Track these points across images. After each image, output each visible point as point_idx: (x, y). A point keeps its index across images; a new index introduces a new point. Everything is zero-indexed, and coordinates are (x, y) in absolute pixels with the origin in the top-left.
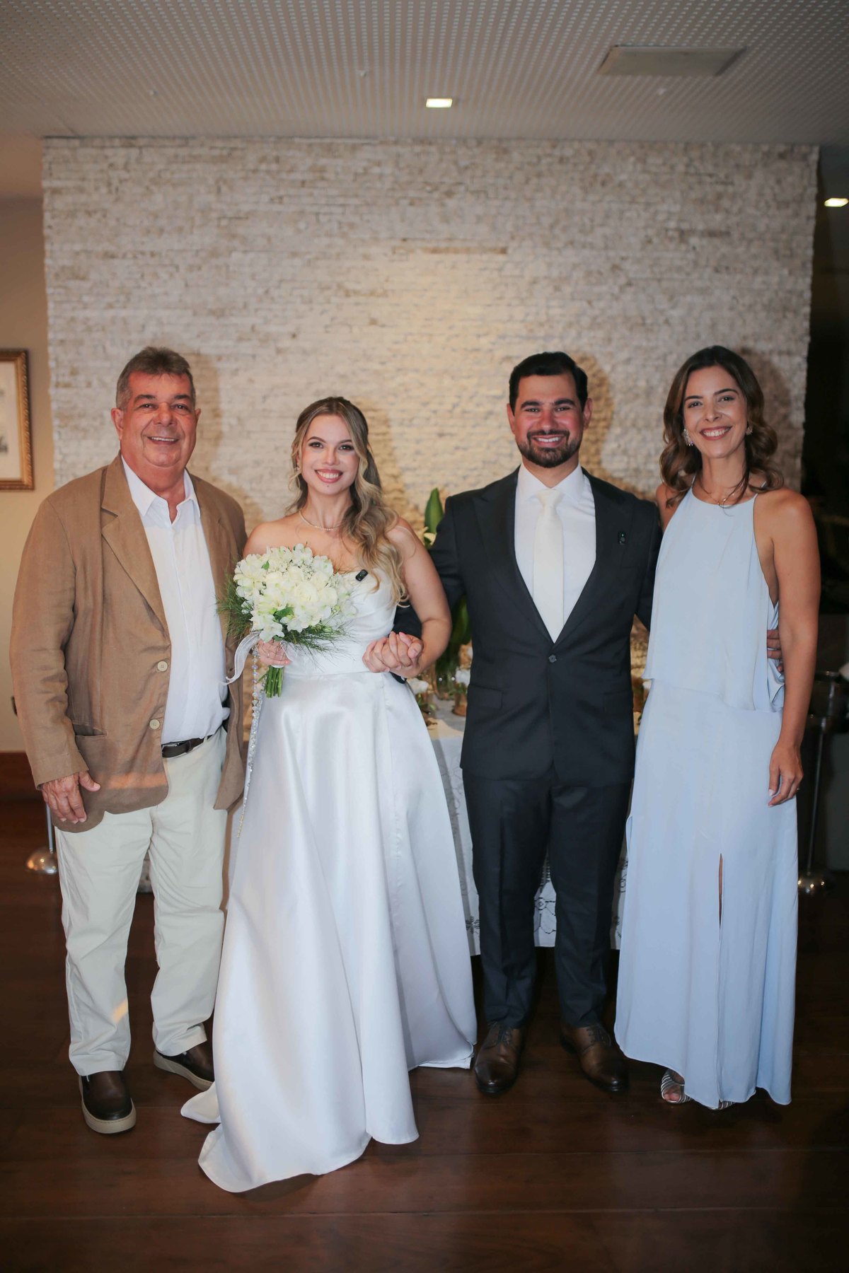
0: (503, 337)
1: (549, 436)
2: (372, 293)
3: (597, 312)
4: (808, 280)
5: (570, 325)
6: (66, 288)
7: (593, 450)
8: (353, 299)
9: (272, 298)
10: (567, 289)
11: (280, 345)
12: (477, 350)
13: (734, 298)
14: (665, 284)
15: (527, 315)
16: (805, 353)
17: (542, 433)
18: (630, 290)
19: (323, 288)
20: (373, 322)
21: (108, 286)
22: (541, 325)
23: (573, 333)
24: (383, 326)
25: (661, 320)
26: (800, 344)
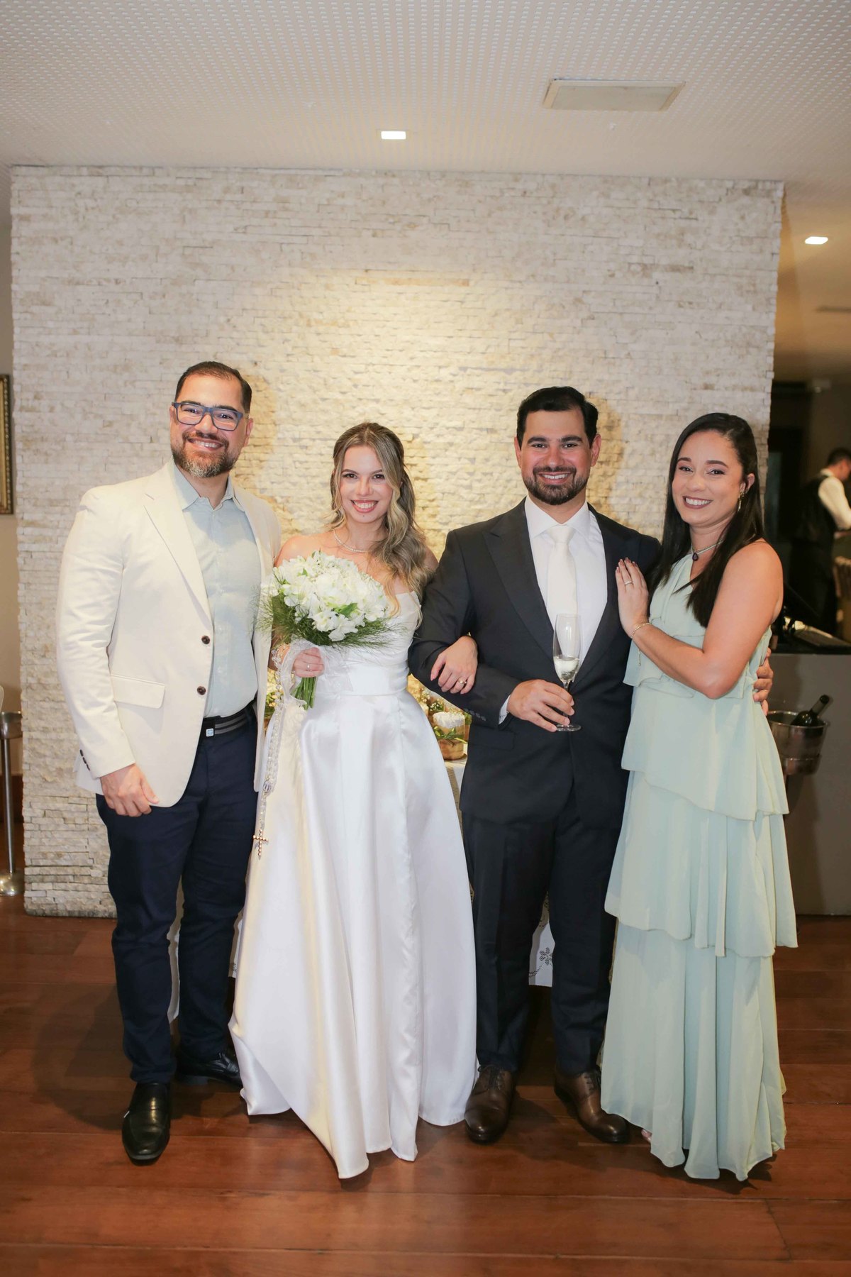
0: (464, 369)
1: (556, 473)
3: (558, 345)
4: (773, 316)
5: (532, 356)
8: (314, 329)
9: (235, 327)
10: (529, 322)
12: (437, 381)
13: (697, 332)
14: (627, 318)
15: (489, 347)
16: (769, 389)
18: (592, 323)
19: (285, 317)
20: (335, 351)
21: (73, 313)
22: (503, 357)
23: (534, 365)
24: (345, 356)
25: (623, 354)
26: (763, 379)
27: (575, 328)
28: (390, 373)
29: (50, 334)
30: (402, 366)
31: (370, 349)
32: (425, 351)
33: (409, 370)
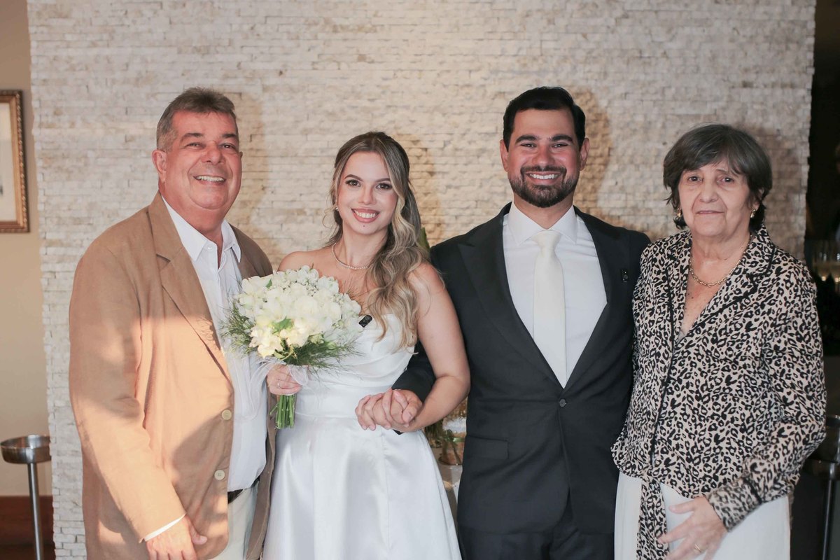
0: (496, 72)
1: (545, 172)
2: (360, 28)
3: (592, 46)
4: (812, 10)
5: (565, 59)
6: (48, 26)
7: (589, 188)
8: (340, 35)
9: (258, 35)
10: (561, 22)
11: (267, 83)
12: (468, 86)
13: (734, 29)
14: (662, 16)
15: (520, 49)
16: (809, 86)
17: (538, 169)
18: (626, 22)
19: (310, 24)
20: (362, 58)
21: (91, 24)
22: (535, 59)
23: (568, 67)
24: (372, 62)
25: (659, 53)
26: (804, 76)
27: (608, 27)
28: (420, 78)
29: (68, 47)
30: (432, 70)
31: (398, 54)
32: (454, 55)
33: (438, 75)
